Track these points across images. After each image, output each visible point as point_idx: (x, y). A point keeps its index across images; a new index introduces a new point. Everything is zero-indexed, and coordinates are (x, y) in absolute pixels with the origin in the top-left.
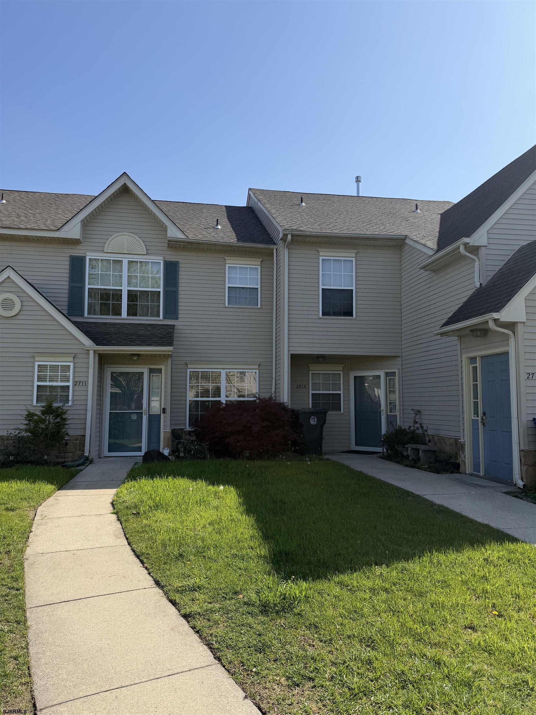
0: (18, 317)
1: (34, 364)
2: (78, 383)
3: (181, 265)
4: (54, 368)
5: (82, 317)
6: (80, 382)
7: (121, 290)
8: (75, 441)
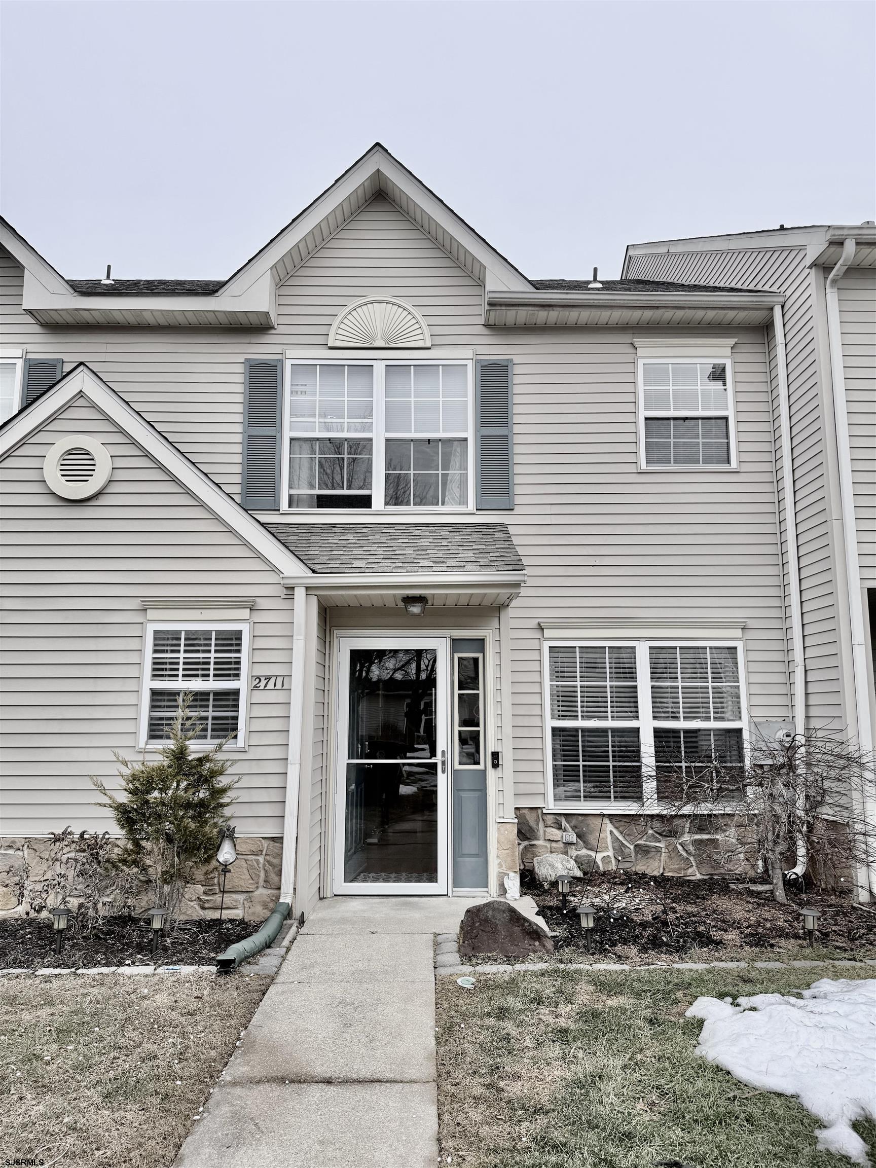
0: (103, 501)
1: (144, 630)
2: (263, 682)
3: (517, 370)
4: (195, 640)
5: (277, 512)
6: (268, 678)
7: (371, 440)
8: (253, 857)
